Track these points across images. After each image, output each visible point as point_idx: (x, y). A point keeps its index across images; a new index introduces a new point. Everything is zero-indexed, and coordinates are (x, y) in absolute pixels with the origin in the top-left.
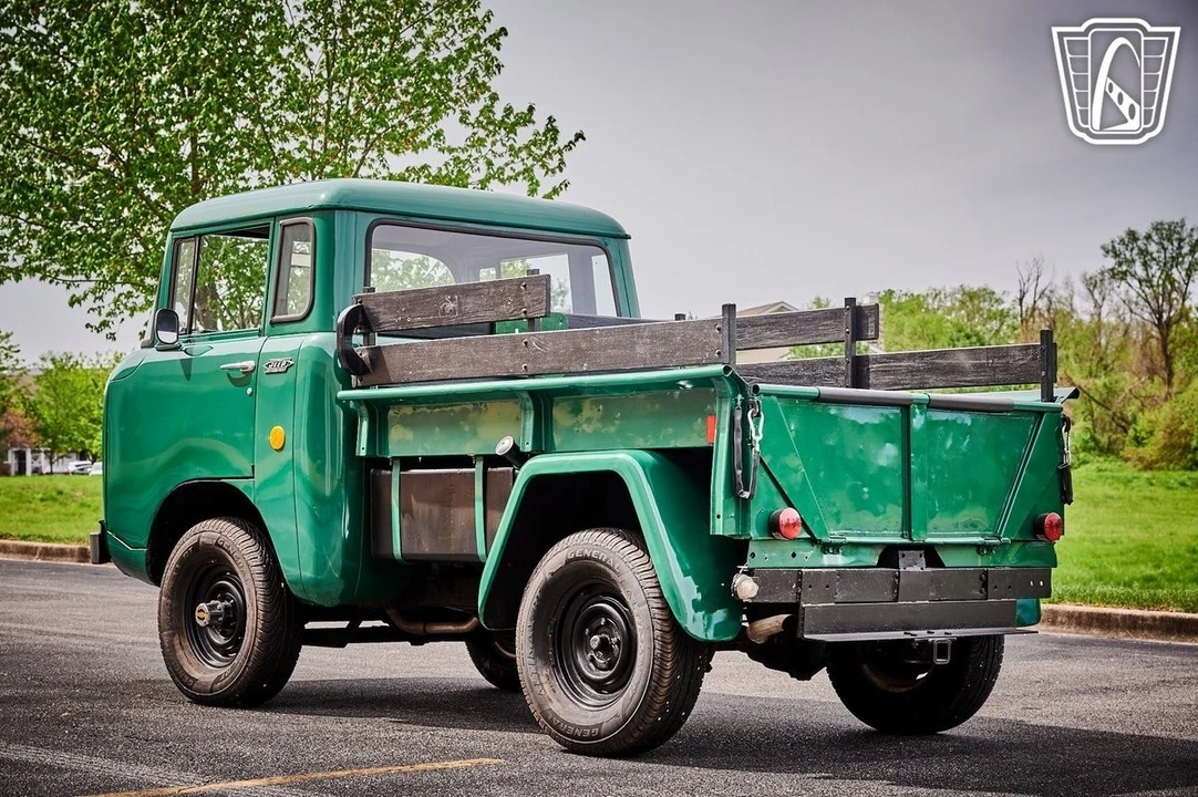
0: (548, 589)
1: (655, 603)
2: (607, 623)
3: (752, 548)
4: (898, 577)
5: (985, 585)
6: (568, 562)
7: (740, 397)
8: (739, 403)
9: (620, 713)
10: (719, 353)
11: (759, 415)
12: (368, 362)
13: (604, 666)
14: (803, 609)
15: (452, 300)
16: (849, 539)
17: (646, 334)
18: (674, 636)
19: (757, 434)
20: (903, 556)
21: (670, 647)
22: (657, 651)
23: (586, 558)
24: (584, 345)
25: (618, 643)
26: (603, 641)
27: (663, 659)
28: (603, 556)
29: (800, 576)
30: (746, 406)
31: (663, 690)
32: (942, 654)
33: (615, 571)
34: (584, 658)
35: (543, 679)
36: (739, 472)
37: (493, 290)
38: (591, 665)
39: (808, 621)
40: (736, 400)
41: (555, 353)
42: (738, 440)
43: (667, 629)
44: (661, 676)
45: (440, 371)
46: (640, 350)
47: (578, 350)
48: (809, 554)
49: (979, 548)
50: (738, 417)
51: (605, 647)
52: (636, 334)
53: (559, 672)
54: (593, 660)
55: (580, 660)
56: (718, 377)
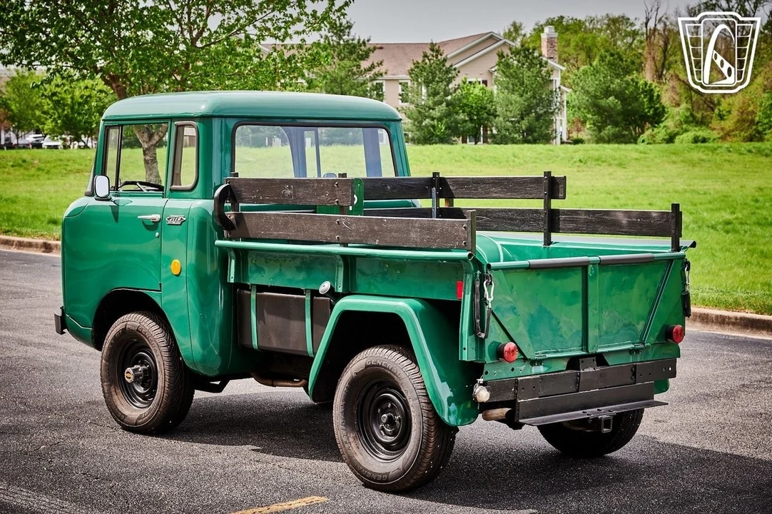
0: (353, 383)
1: (423, 400)
2: (392, 406)
3: (486, 369)
4: (579, 376)
5: (634, 374)
6: (367, 367)
7: (478, 272)
8: (478, 276)
9: (401, 467)
10: (465, 243)
11: (491, 284)
12: (234, 222)
13: (390, 434)
14: (519, 403)
15: (290, 188)
16: (548, 356)
17: (417, 225)
18: (435, 422)
19: (490, 297)
20: (582, 362)
21: (433, 428)
22: (425, 430)
23: (378, 365)
24: (376, 228)
25: (399, 420)
26: (390, 418)
27: (428, 435)
28: (390, 366)
29: (516, 382)
30: (483, 278)
31: (429, 455)
32: (607, 426)
33: (397, 376)
34: (377, 427)
35: (351, 440)
36: (478, 321)
37: (316, 185)
38: (382, 432)
39: (522, 411)
40: (476, 274)
41: (357, 231)
42: (477, 300)
43: (431, 416)
44: (427, 446)
45: (282, 234)
46: (413, 235)
47: (372, 231)
48: (523, 368)
49: (631, 351)
50: (478, 286)
51: (391, 421)
52: (410, 225)
53: (361, 436)
54: (383, 429)
55: (375, 428)
56: (465, 260)
